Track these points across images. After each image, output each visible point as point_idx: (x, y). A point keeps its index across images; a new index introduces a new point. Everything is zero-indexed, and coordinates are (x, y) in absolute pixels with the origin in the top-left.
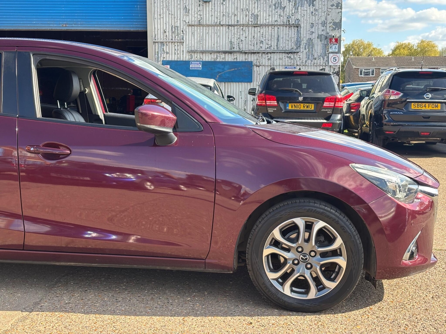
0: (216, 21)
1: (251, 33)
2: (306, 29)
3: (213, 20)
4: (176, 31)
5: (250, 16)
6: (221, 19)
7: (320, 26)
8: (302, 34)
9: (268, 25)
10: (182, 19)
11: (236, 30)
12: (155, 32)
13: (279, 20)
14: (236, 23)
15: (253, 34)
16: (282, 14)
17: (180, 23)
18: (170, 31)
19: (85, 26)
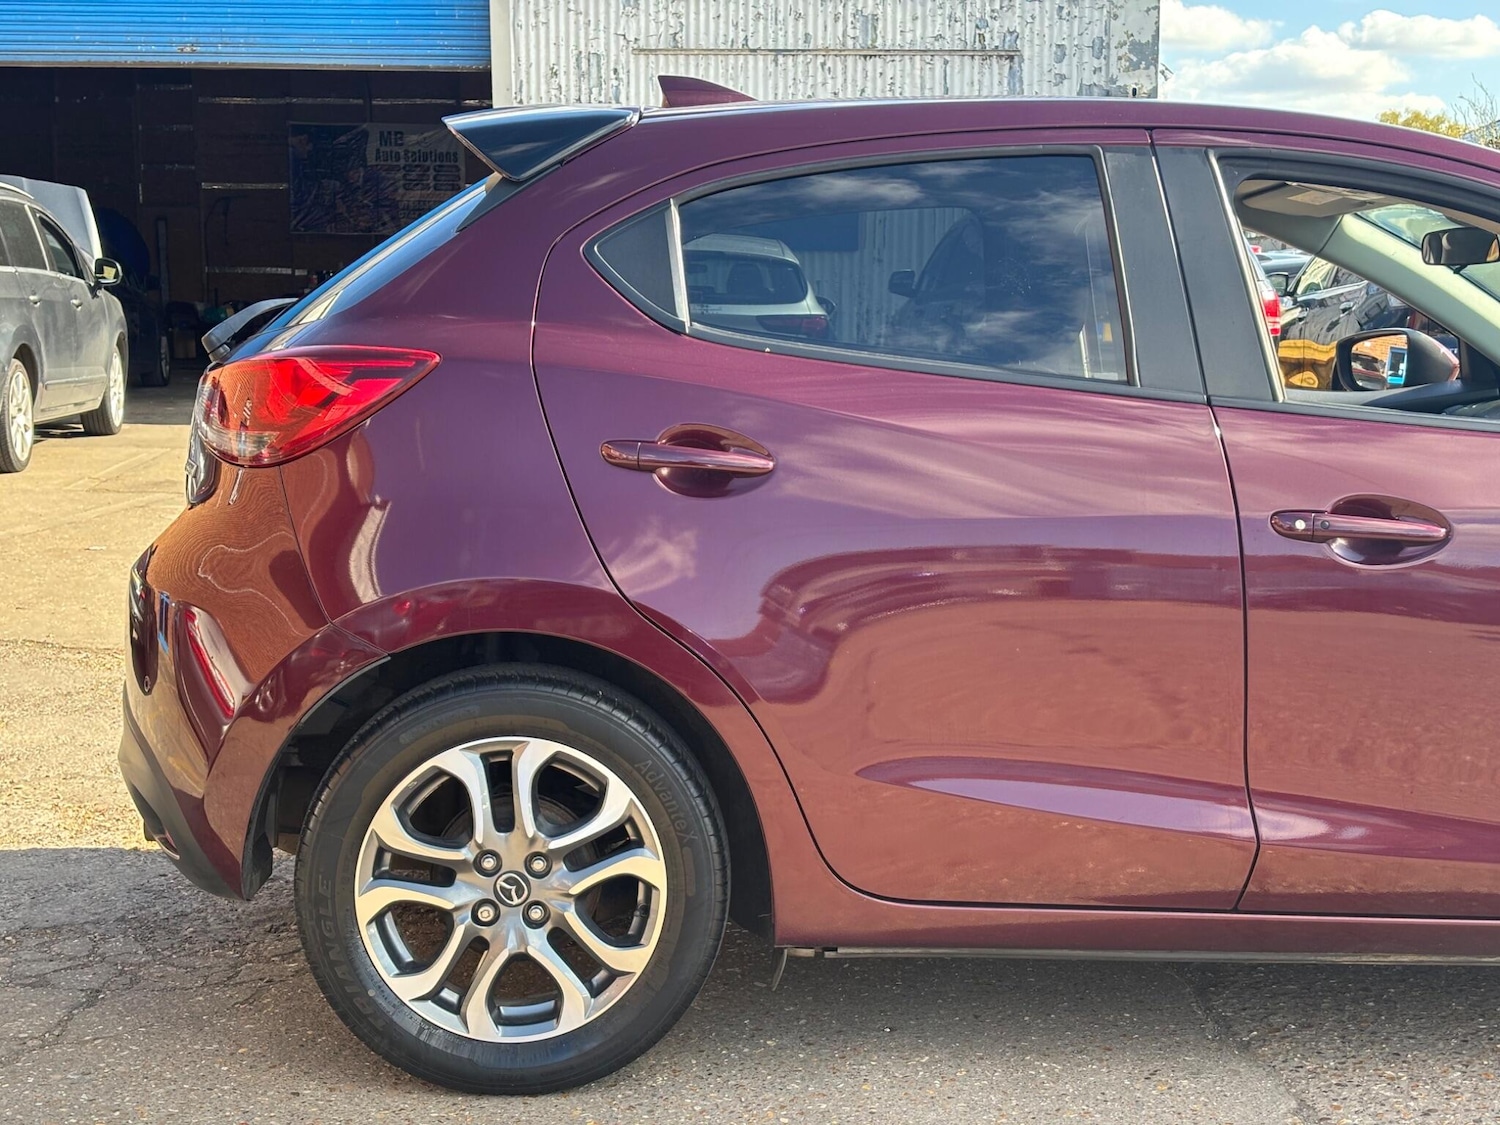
0: (731, 36)
1: (854, 80)
2: (1040, 65)
3: (722, 32)
4: (594, 70)
5: (850, 19)
6: (751, 29)
7: (1087, 56)
8: (1026, 82)
9: (912, 53)
10: (612, 31)
11: (800, 69)
12: (517, 72)
13: (948, 34)
14: (801, 42)
15: (859, 83)
16: (959, 14)
17: (607, 44)
18: (572, 70)
19: (262, 50)
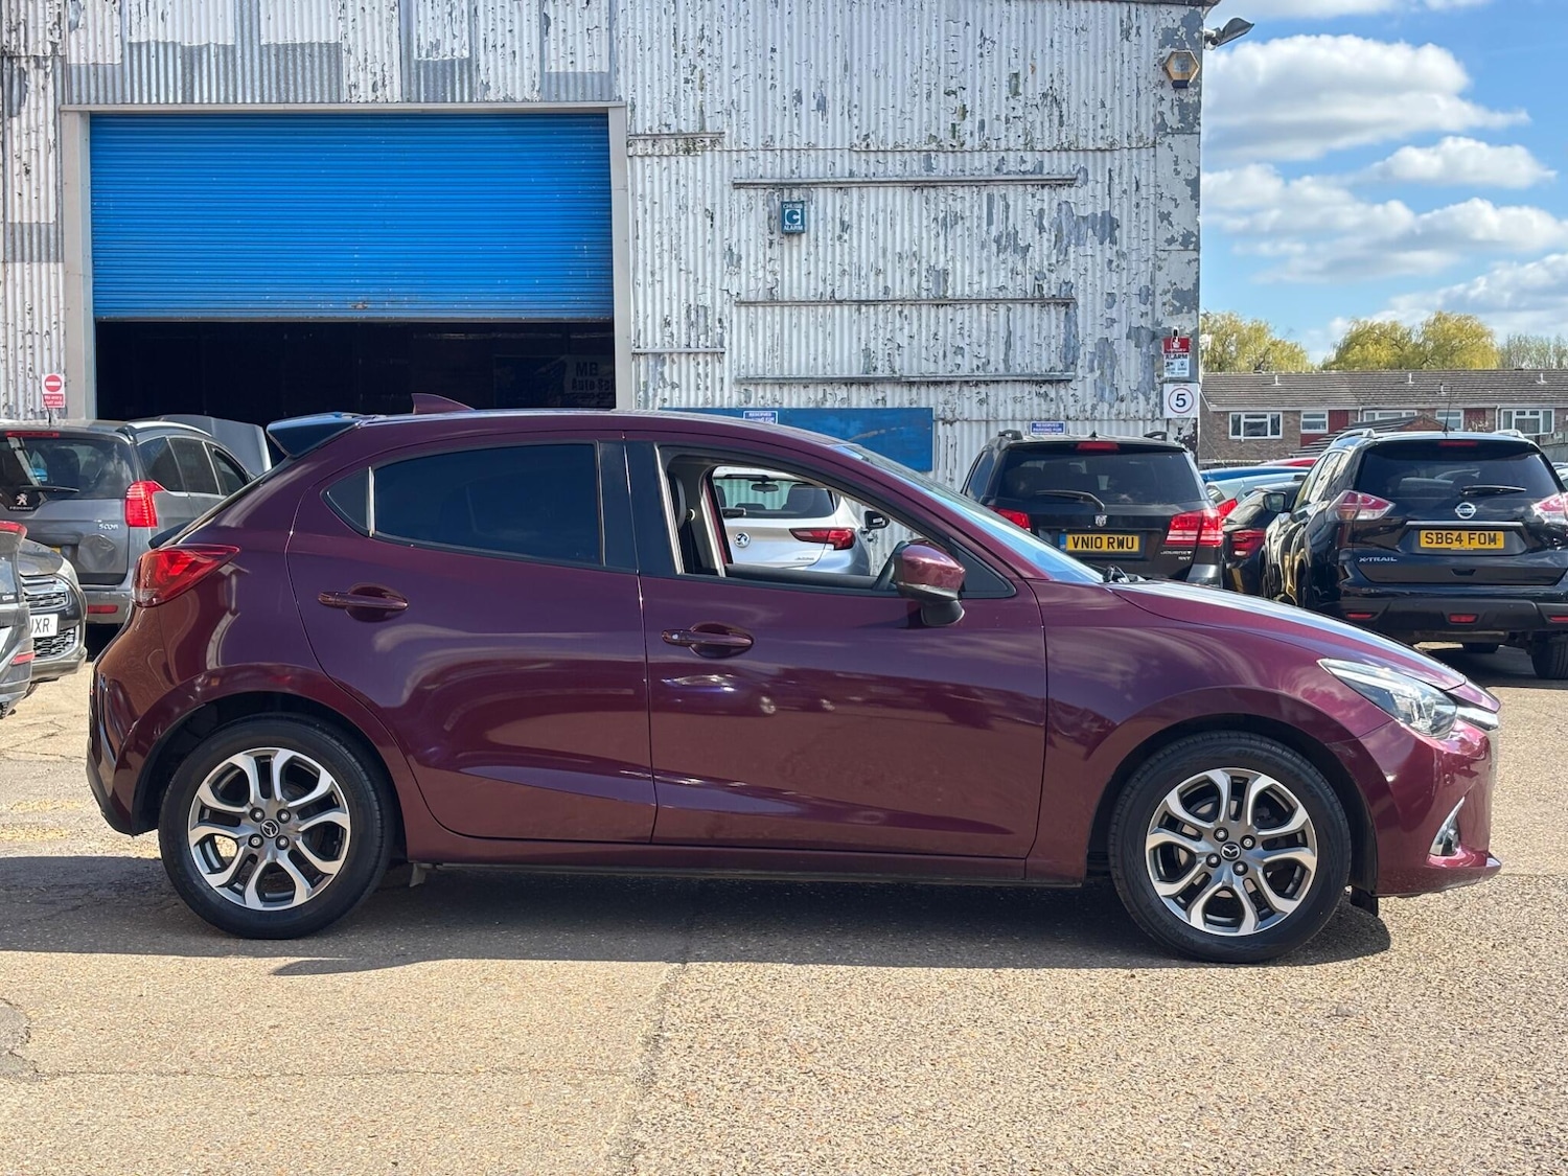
0: (820, 290)
1: (928, 326)
2: (1093, 311)
3: (812, 287)
4: (701, 320)
5: (924, 273)
6: (838, 284)
7: (1135, 301)
8: (1080, 326)
9: (979, 301)
10: (717, 287)
11: (881, 316)
12: (636, 323)
13: (1010, 285)
14: (881, 294)
15: (933, 328)
16: (1020, 268)
17: (713, 298)
18: (683, 320)
19: (423, 307)
